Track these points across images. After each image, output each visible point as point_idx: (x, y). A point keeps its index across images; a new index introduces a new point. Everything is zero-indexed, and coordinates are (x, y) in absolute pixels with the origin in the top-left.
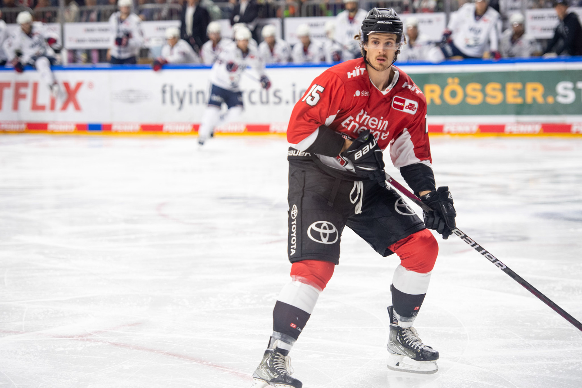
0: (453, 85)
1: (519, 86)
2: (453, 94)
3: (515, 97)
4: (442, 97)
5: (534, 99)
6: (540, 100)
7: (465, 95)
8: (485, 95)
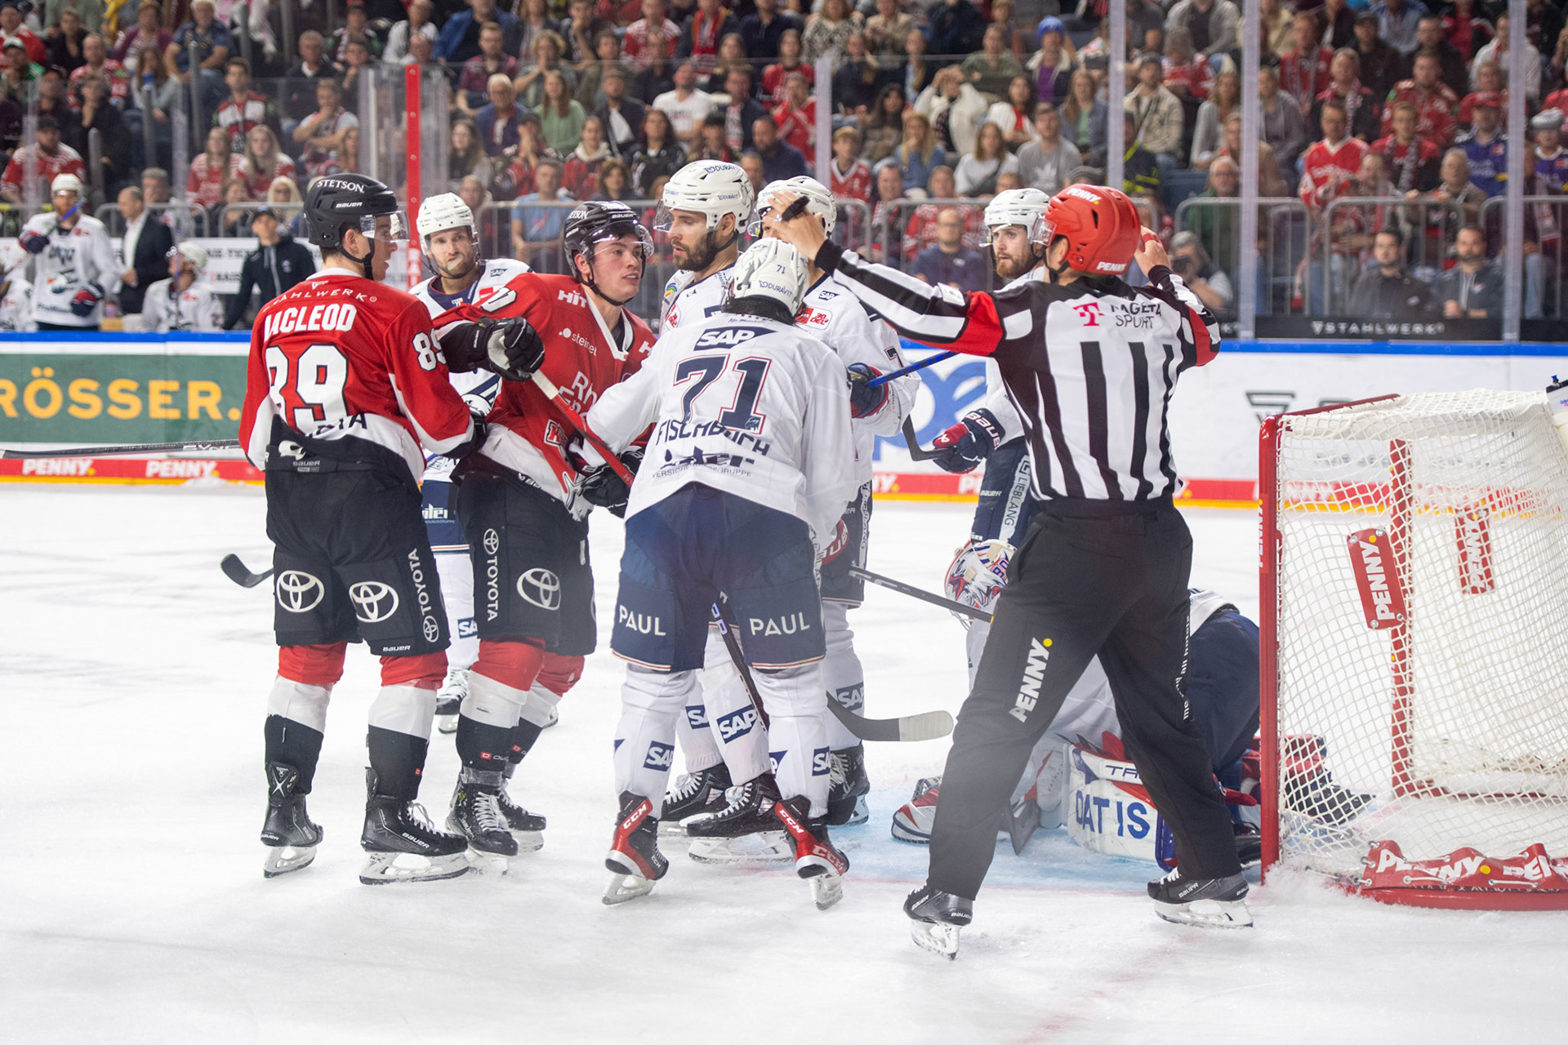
0: (42, 381)
1: (174, 386)
2: (43, 398)
3: (165, 406)
4: (19, 403)
5: (203, 411)
6: (215, 414)
7: (67, 401)
8: (107, 402)
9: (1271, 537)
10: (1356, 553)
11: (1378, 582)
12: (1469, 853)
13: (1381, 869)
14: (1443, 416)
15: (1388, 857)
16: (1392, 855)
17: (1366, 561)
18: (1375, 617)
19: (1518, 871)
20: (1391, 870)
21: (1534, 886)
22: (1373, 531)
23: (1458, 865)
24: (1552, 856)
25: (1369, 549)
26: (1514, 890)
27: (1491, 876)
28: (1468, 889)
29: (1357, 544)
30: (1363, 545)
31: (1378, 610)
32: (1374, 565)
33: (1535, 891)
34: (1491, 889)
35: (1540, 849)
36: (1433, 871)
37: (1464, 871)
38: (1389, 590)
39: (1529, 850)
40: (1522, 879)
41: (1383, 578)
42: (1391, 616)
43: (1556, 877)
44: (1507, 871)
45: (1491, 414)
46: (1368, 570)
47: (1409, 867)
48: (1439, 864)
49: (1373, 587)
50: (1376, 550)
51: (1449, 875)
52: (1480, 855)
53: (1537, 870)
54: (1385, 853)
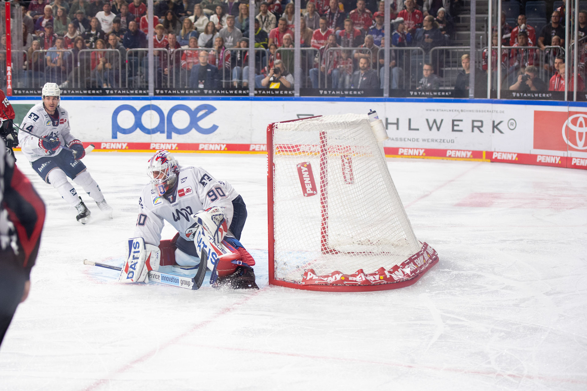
9: (271, 166)
10: (300, 170)
11: (307, 181)
12: (338, 272)
13: (308, 279)
14: (329, 123)
15: (310, 275)
16: (312, 274)
17: (303, 173)
18: (306, 193)
19: (354, 279)
20: (311, 279)
21: (359, 283)
22: (306, 163)
23: (334, 277)
24: (366, 273)
25: (304, 169)
26: (353, 285)
27: (345, 280)
28: (337, 285)
29: (300, 167)
30: (302, 168)
31: (307, 190)
32: (306, 175)
33: (359, 285)
34: (345, 285)
35: (361, 271)
36: (325, 279)
37: (336, 279)
38: (311, 183)
39: (358, 271)
40: (356, 281)
41: (309, 179)
42: (312, 192)
43: (367, 280)
44: (350, 278)
45: (346, 123)
46: (304, 176)
47: (317, 278)
48: (328, 276)
49: (305, 182)
50: (306, 169)
51: (331, 280)
52: (342, 273)
53: (361, 278)
54: (309, 273)
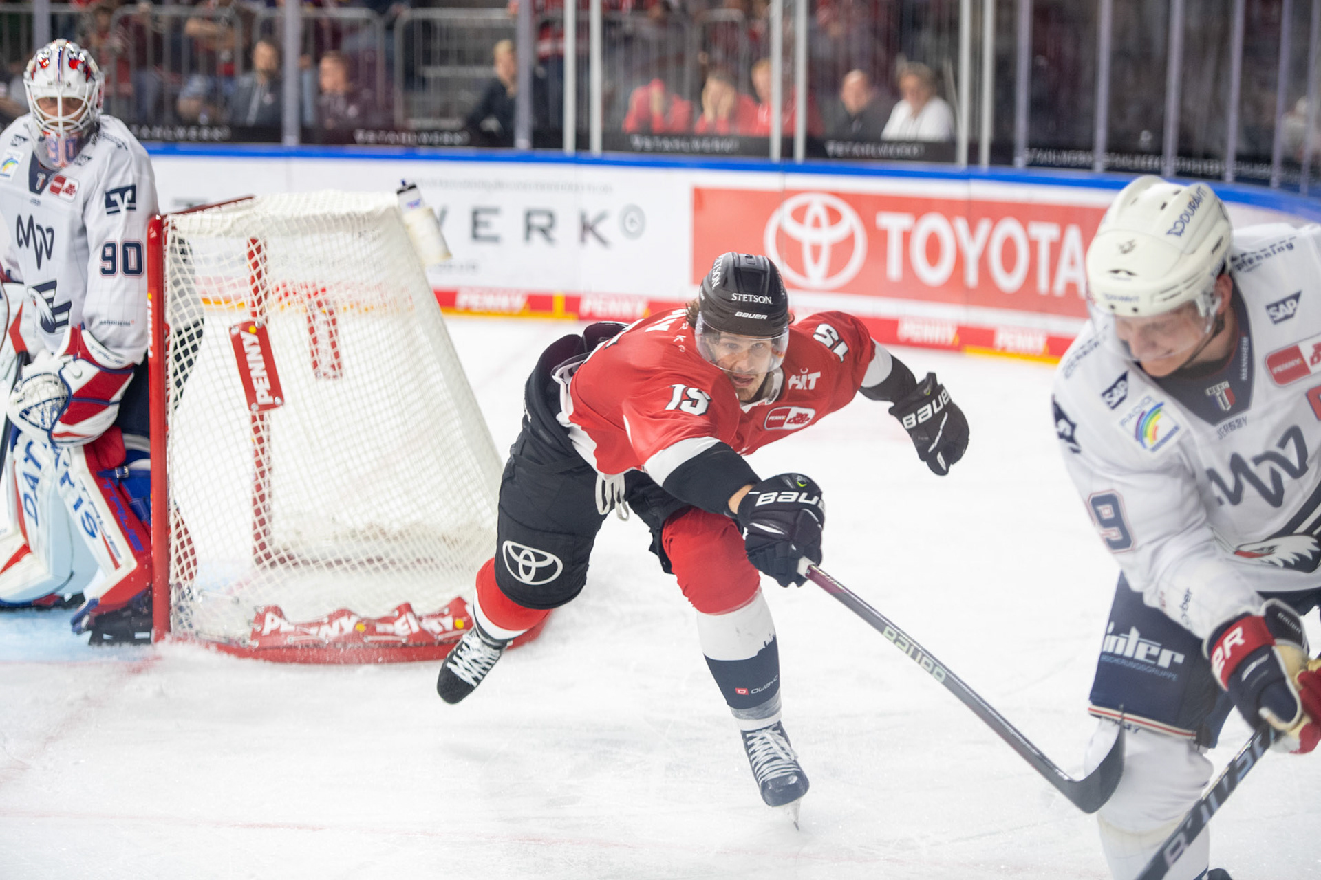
10: (237, 342)
11: (257, 369)
12: (343, 613)
13: (267, 631)
14: (314, 217)
15: (272, 620)
16: (275, 618)
17: (247, 349)
18: (256, 401)
19: (389, 628)
20: (276, 632)
21: (404, 641)
22: (254, 323)
23: (336, 624)
24: (418, 613)
25: (249, 339)
26: (391, 644)
27: (364, 634)
28: (348, 645)
29: (239, 335)
30: (243, 335)
31: (258, 395)
32: (254, 355)
33: (404, 646)
34: (372, 643)
35: (407, 608)
36: (313, 631)
37: (341, 629)
38: (269, 376)
39: (399, 608)
40: (393, 634)
41: (262, 366)
42: (270, 399)
43: (423, 632)
44: (380, 628)
45: (355, 215)
46: (249, 358)
47: (292, 628)
48: (319, 624)
49: (253, 374)
50: (256, 339)
51: (329, 633)
52: (355, 614)
53: (406, 626)
54: (269, 616)
